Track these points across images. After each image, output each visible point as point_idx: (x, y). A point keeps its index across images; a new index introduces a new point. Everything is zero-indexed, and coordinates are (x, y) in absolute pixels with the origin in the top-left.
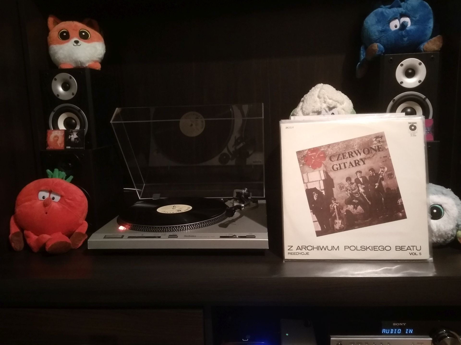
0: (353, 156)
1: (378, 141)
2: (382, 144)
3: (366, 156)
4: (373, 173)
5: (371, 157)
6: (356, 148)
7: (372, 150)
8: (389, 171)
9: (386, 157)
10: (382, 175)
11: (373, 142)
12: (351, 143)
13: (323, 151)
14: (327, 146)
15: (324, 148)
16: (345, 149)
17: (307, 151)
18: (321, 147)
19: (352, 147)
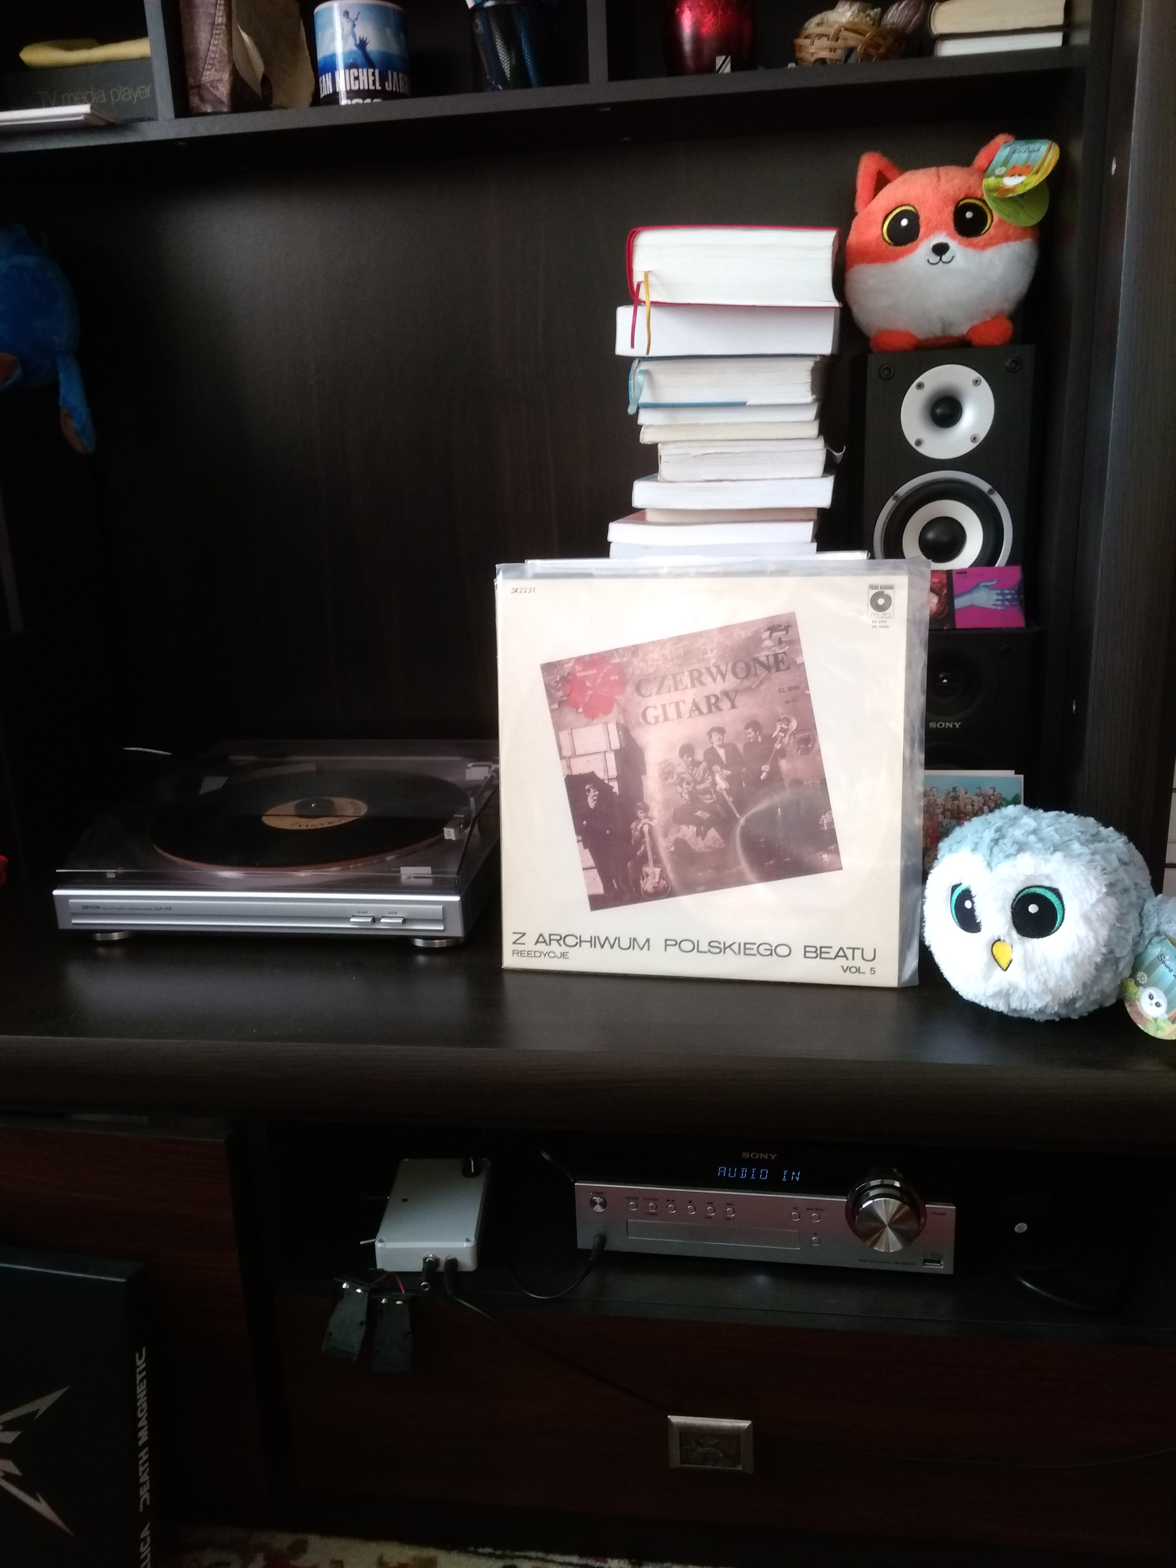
0: (702, 684)
1: (777, 641)
2: (786, 649)
3: (740, 683)
4: (757, 736)
5: (753, 686)
6: (712, 658)
7: (757, 665)
8: (803, 730)
9: (796, 688)
10: (781, 742)
11: (761, 640)
12: (698, 644)
13: (619, 664)
14: (630, 652)
15: (620, 657)
16: (680, 662)
17: (571, 664)
18: (611, 653)
19: (702, 656)
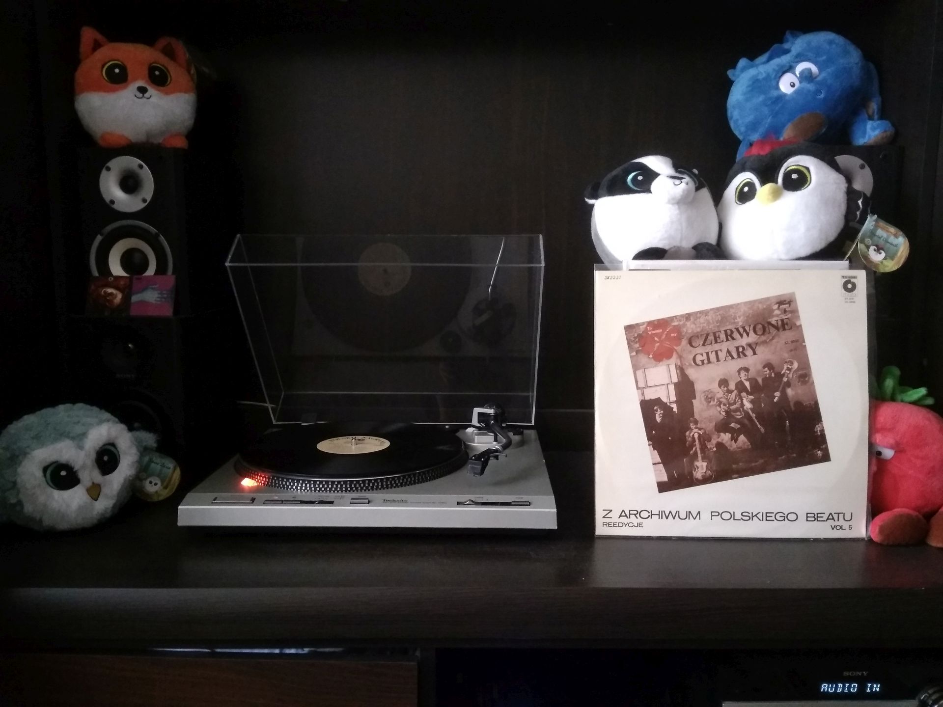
0: (733, 339)
1: (783, 311)
2: (789, 316)
3: (759, 338)
4: (771, 373)
5: (768, 341)
6: (740, 321)
7: (770, 327)
8: (802, 369)
9: (797, 341)
10: (787, 377)
11: (773, 311)
12: (731, 313)
13: (677, 325)
14: (685, 317)
15: (678, 321)
16: (718, 324)
17: (645, 326)
18: (672, 319)
19: (733, 321)
